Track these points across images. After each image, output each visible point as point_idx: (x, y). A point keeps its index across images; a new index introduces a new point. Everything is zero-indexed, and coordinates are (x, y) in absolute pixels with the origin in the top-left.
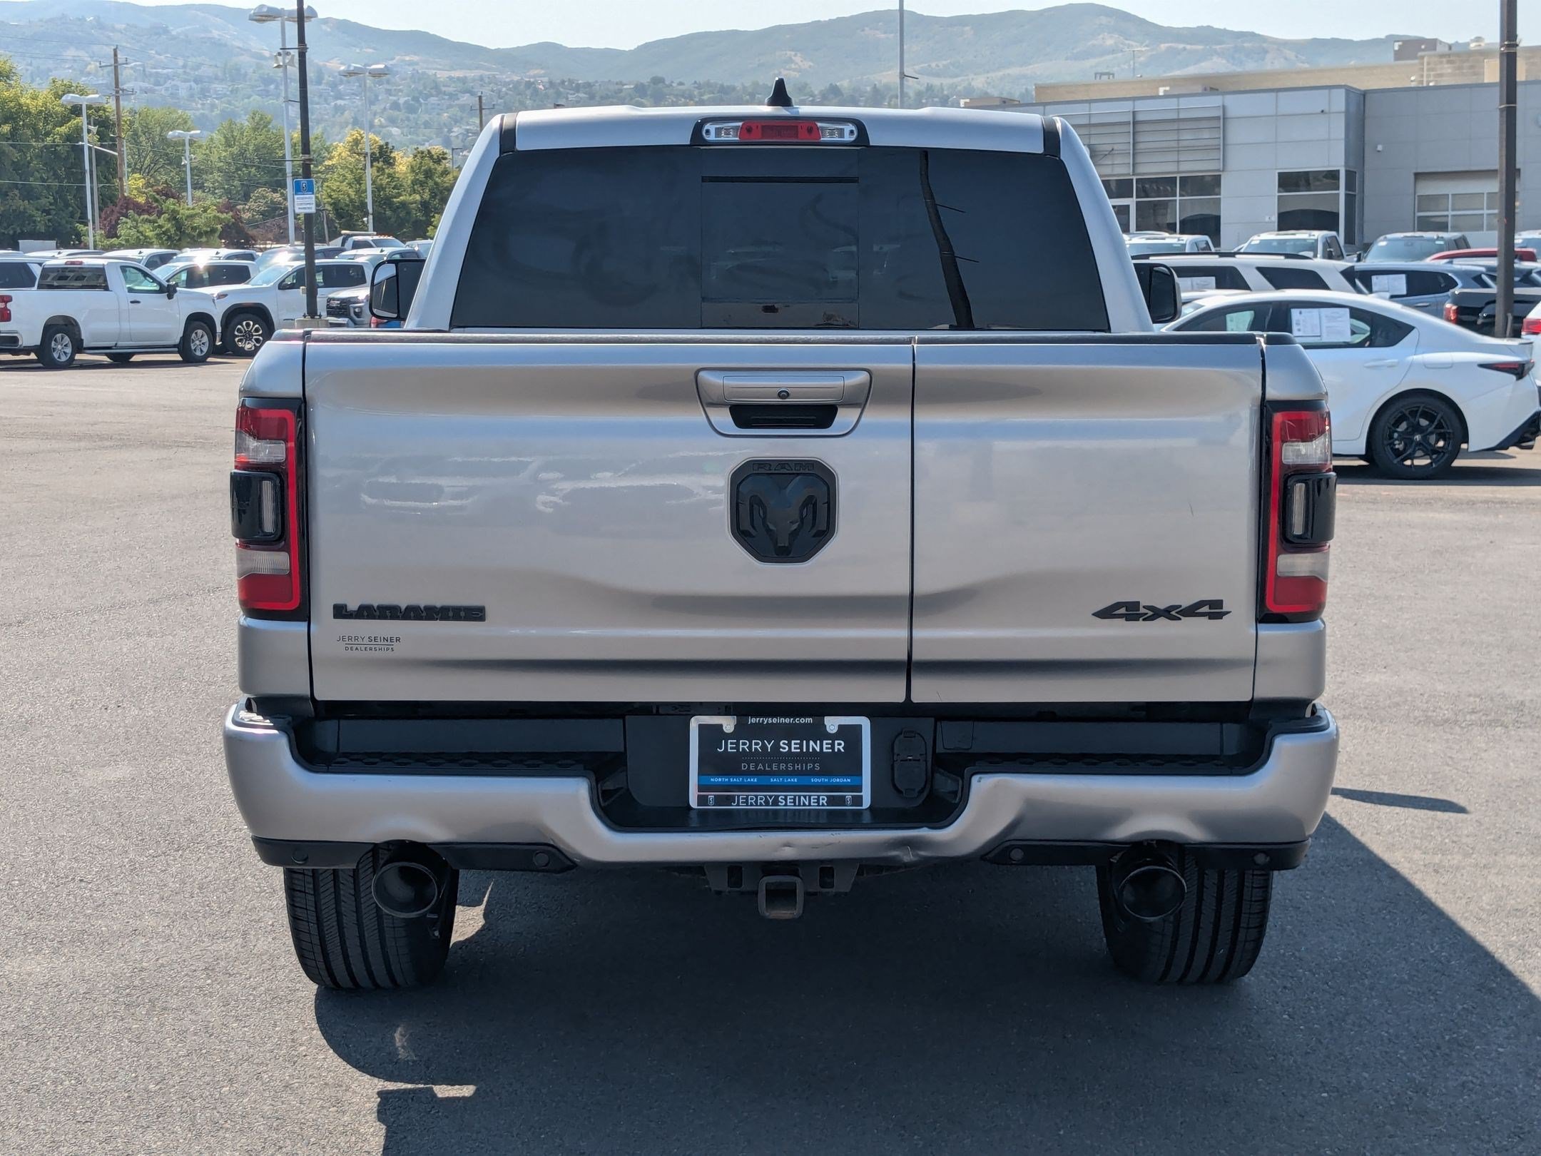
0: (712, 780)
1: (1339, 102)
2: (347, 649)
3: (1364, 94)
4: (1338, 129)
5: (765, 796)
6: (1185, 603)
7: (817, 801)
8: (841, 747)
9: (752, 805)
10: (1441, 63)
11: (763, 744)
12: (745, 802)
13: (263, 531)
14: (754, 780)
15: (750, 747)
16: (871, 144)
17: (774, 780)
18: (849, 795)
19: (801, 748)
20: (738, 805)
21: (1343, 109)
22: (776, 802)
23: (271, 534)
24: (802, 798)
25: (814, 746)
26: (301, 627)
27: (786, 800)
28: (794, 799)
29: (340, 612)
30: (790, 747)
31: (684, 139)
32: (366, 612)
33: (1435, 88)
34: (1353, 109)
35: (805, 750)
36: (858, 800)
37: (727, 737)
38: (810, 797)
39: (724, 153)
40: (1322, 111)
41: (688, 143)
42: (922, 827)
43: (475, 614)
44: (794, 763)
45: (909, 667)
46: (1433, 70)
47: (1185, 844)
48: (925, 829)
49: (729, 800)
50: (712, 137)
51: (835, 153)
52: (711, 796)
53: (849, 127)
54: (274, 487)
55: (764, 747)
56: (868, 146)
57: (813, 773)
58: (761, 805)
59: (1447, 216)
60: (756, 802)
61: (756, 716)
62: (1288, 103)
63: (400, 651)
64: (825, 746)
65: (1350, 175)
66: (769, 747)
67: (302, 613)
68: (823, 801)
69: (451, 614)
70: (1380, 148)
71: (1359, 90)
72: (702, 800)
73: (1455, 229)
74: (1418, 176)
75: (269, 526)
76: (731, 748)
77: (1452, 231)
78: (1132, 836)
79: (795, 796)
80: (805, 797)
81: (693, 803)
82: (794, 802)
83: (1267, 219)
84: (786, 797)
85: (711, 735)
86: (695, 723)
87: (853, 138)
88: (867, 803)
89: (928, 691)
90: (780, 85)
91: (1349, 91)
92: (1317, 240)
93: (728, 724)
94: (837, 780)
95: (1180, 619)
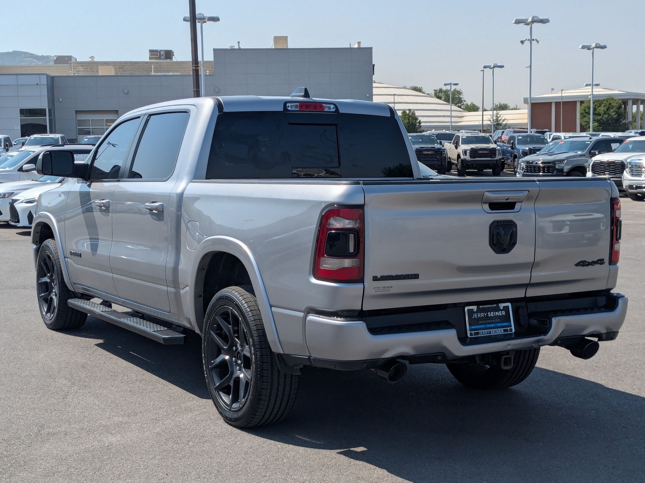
0: (472, 327)
1: (44, 81)
2: (375, 291)
3: (53, 78)
4: (45, 92)
5: (487, 331)
6: (596, 260)
7: (500, 331)
8: (504, 313)
9: (484, 334)
10: (79, 66)
11: (484, 314)
12: (483, 333)
13: (349, 252)
14: (492, 325)
15: (481, 316)
16: (340, 112)
17: (488, 326)
18: (508, 328)
19: (494, 315)
20: (480, 335)
21: (46, 83)
22: (490, 333)
23: (353, 253)
24: (497, 331)
25: (497, 314)
26: (361, 286)
27: (493, 332)
28: (495, 331)
29: (375, 279)
30: (491, 315)
31: (281, 109)
32: (384, 278)
33: (78, 76)
34: (49, 84)
35: (495, 315)
36: (511, 330)
37: (474, 313)
38: (499, 330)
39: (293, 114)
40: (37, 84)
41: (283, 111)
42: (541, 336)
43: (416, 276)
44: (493, 319)
45: (526, 286)
46: (75, 69)
47: (600, 334)
48: (542, 336)
49: (478, 333)
50: (289, 108)
51: (329, 115)
52: (473, 332)
53: (332, 106)
54: (355, 236)
55: (484, 315)
56: (339, 113)
57: (498, 322)
58: (486, 334)
59: (90, 128)
60: (485, 333)
61: (482, 305)
62: (22, 80)
63: (392, 291)
64: (500, 313)
65: (50, 110)
66: (486, 315)
67: (361, 280)
68: (502, 331)
69: (410, 277)
70: (61, 100)
71: (51, 76)
72: (471, 334)
73: (93, 134)
74: (77, 112)
75: (351, 250)
76: (476, 316)
77: (92, 135)
78: (590, 333)
79: (495, 330)
80: (497, 330)
81: (469, 335)
82: (495, 332)
83: (16, 128)
84: (492, 331)
85: (471, 312)
86: (466, 308)
87: (334, 110)
88: (513, 331)
89: (532, 292)
90: (306, 90)
91: (48, 76)
92: (58, 138)
93: (474, 308)
94: (504, 324)
95: (594, 265)
